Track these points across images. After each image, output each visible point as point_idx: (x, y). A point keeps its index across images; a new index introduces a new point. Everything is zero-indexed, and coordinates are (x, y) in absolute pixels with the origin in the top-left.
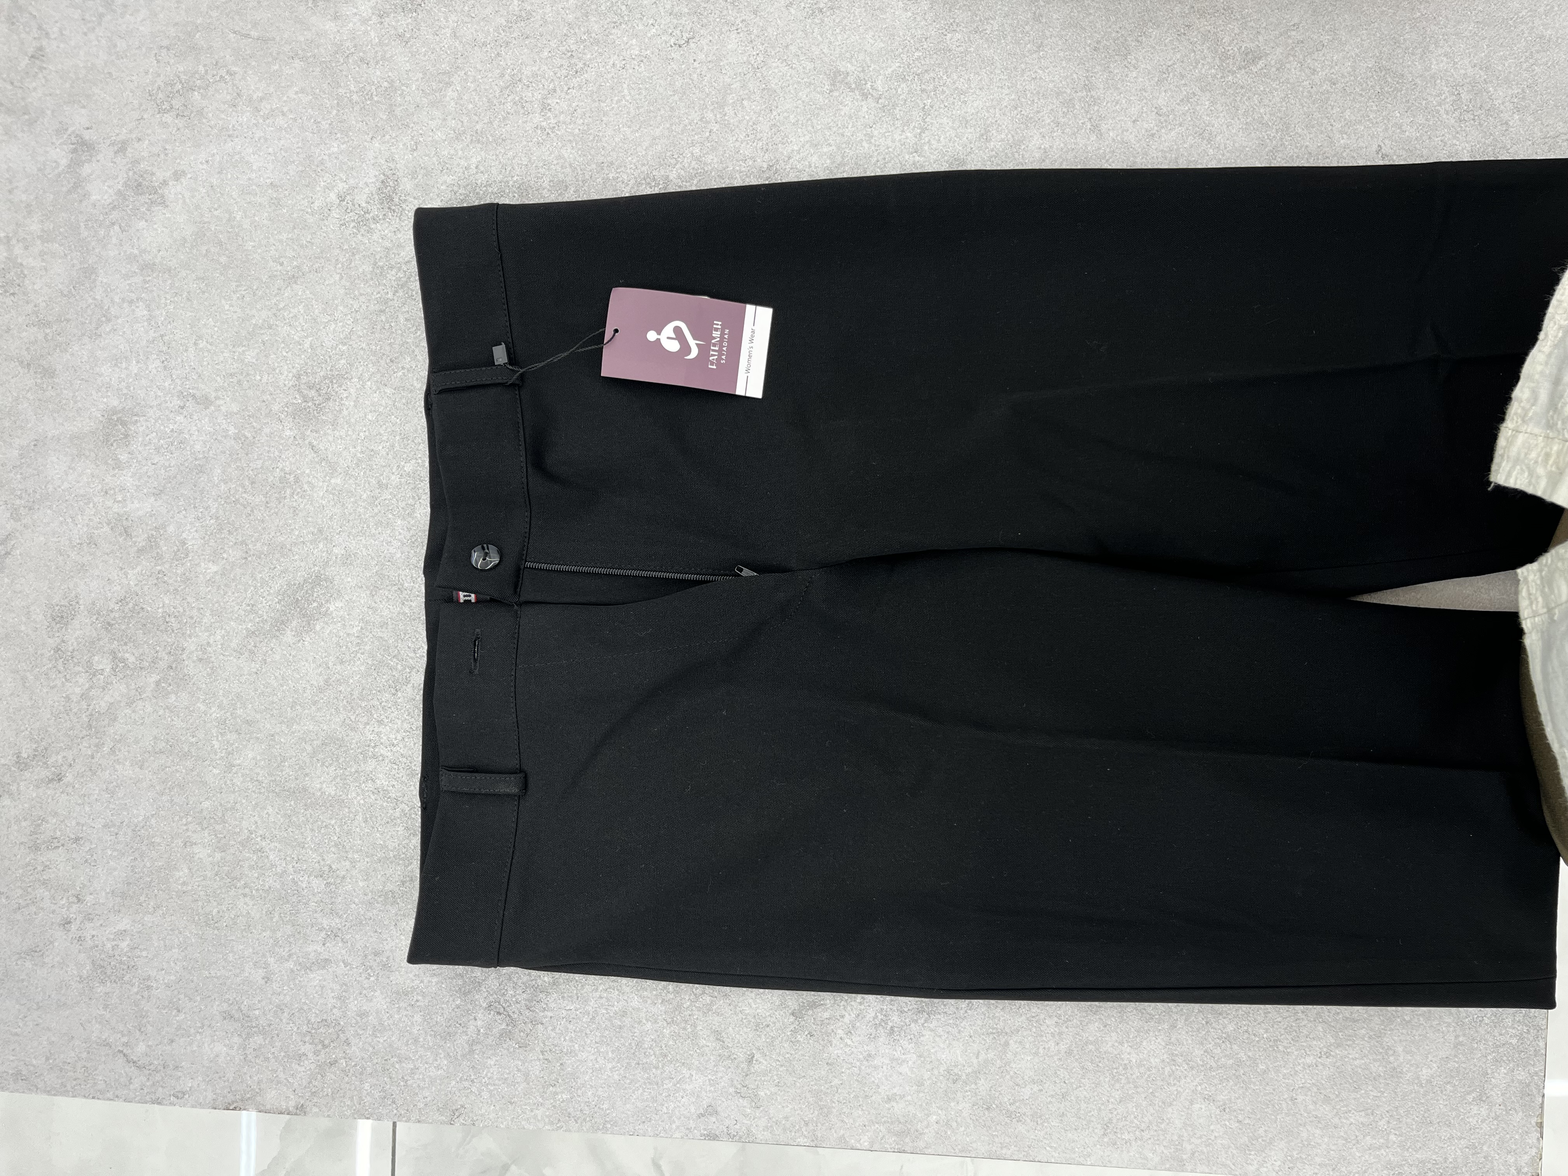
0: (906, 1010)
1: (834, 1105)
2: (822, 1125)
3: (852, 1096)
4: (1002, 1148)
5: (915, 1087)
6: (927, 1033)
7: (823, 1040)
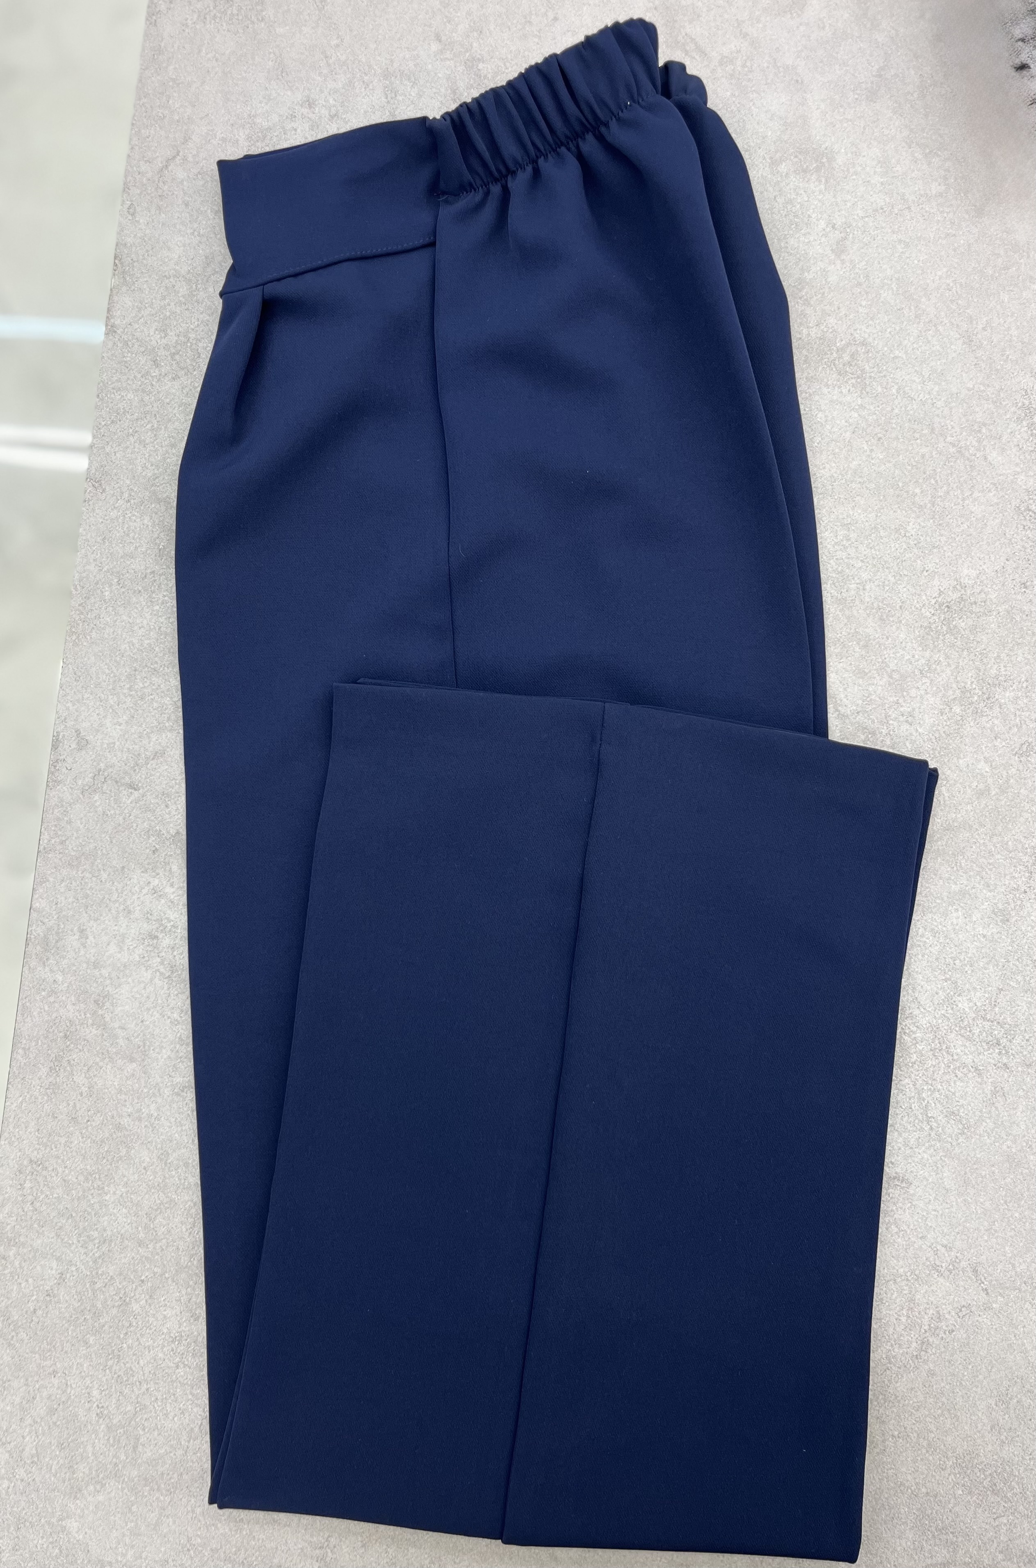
0: (175, 953)
1: (80, 872)
2: (60, 859)
3: (88, 892)
4: (24, 1049)
5: (93, 959)
6: (148, 975)
7: (149, 864)
